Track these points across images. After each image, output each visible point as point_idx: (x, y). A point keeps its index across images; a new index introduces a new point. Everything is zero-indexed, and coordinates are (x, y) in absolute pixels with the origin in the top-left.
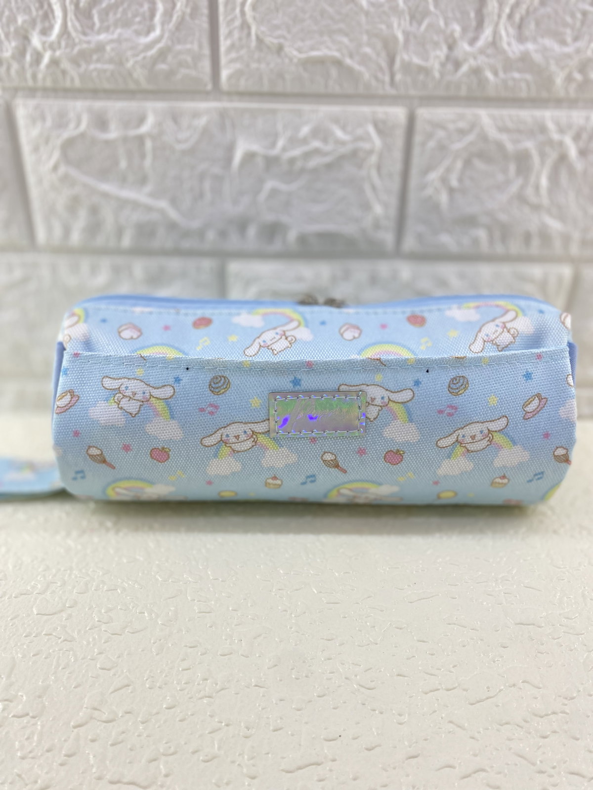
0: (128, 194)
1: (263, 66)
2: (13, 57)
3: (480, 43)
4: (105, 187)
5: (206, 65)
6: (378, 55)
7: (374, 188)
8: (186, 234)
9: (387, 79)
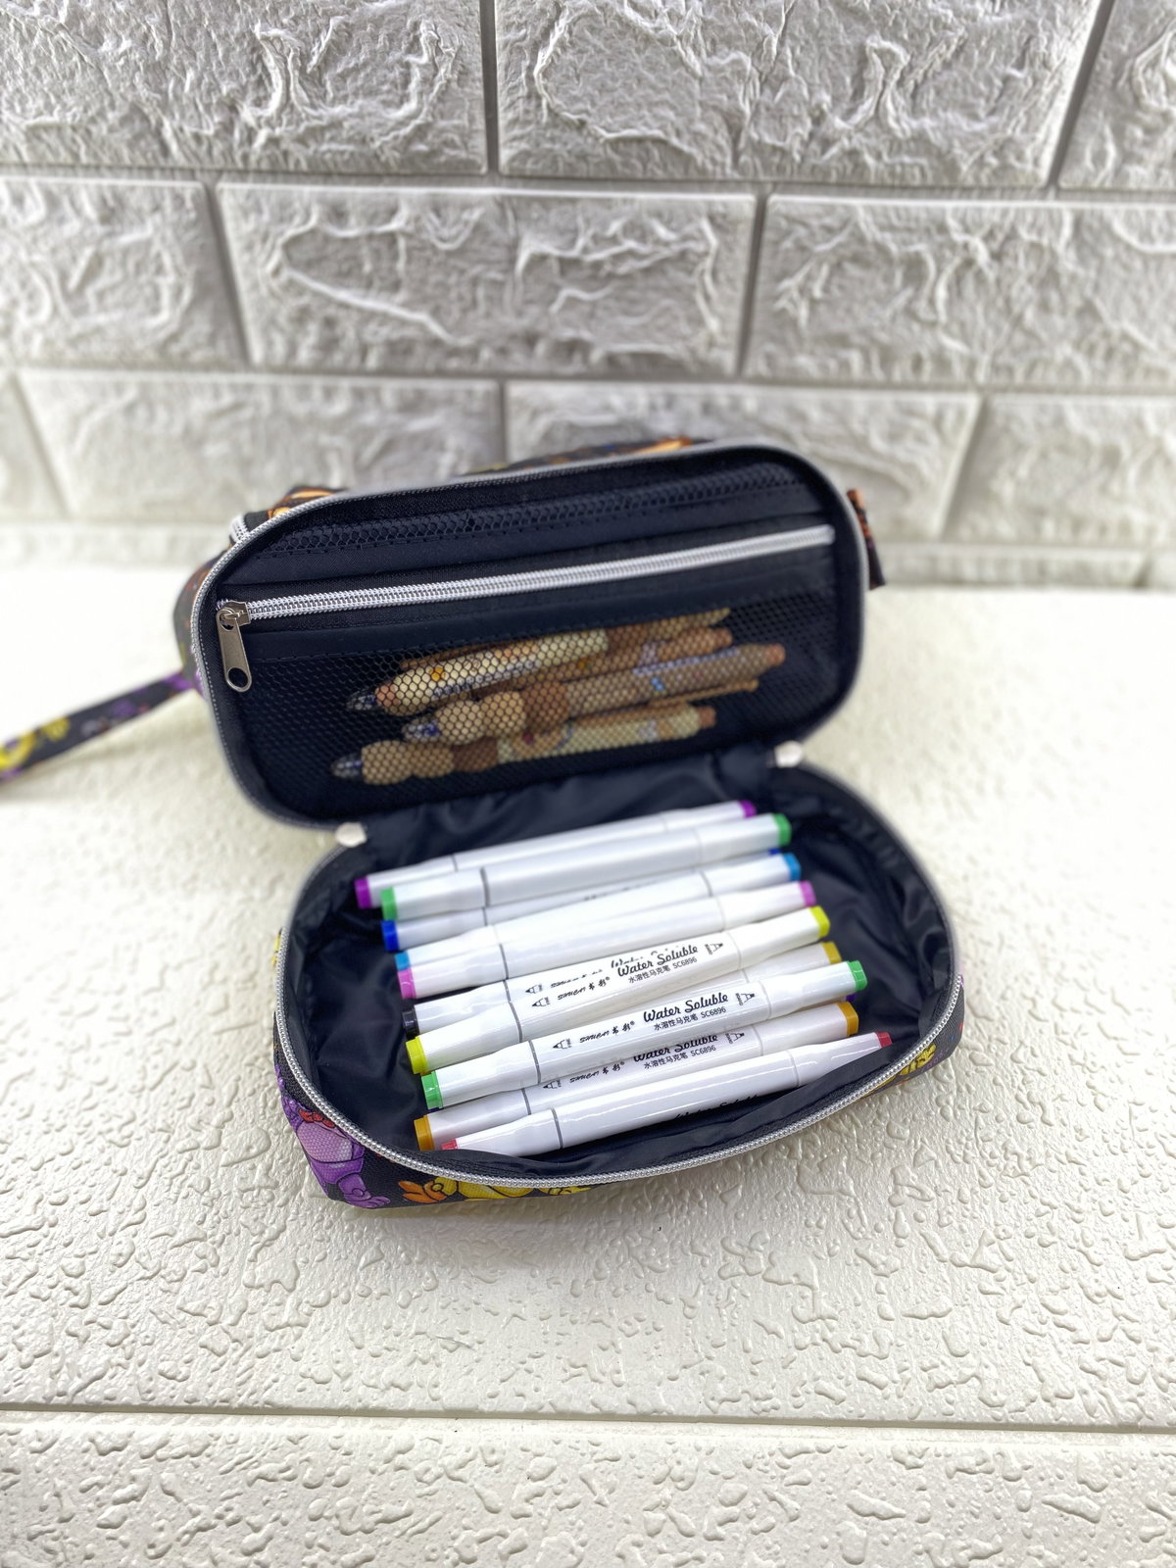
0: (372, 303)
1: (557, 147)
2: (217, 135)
3: (858, 118)
4: (343, 295)
5: (480, 143)
6: (716, 131)
7: (707, 298)
8: (454, 352)
9: (729, 161)
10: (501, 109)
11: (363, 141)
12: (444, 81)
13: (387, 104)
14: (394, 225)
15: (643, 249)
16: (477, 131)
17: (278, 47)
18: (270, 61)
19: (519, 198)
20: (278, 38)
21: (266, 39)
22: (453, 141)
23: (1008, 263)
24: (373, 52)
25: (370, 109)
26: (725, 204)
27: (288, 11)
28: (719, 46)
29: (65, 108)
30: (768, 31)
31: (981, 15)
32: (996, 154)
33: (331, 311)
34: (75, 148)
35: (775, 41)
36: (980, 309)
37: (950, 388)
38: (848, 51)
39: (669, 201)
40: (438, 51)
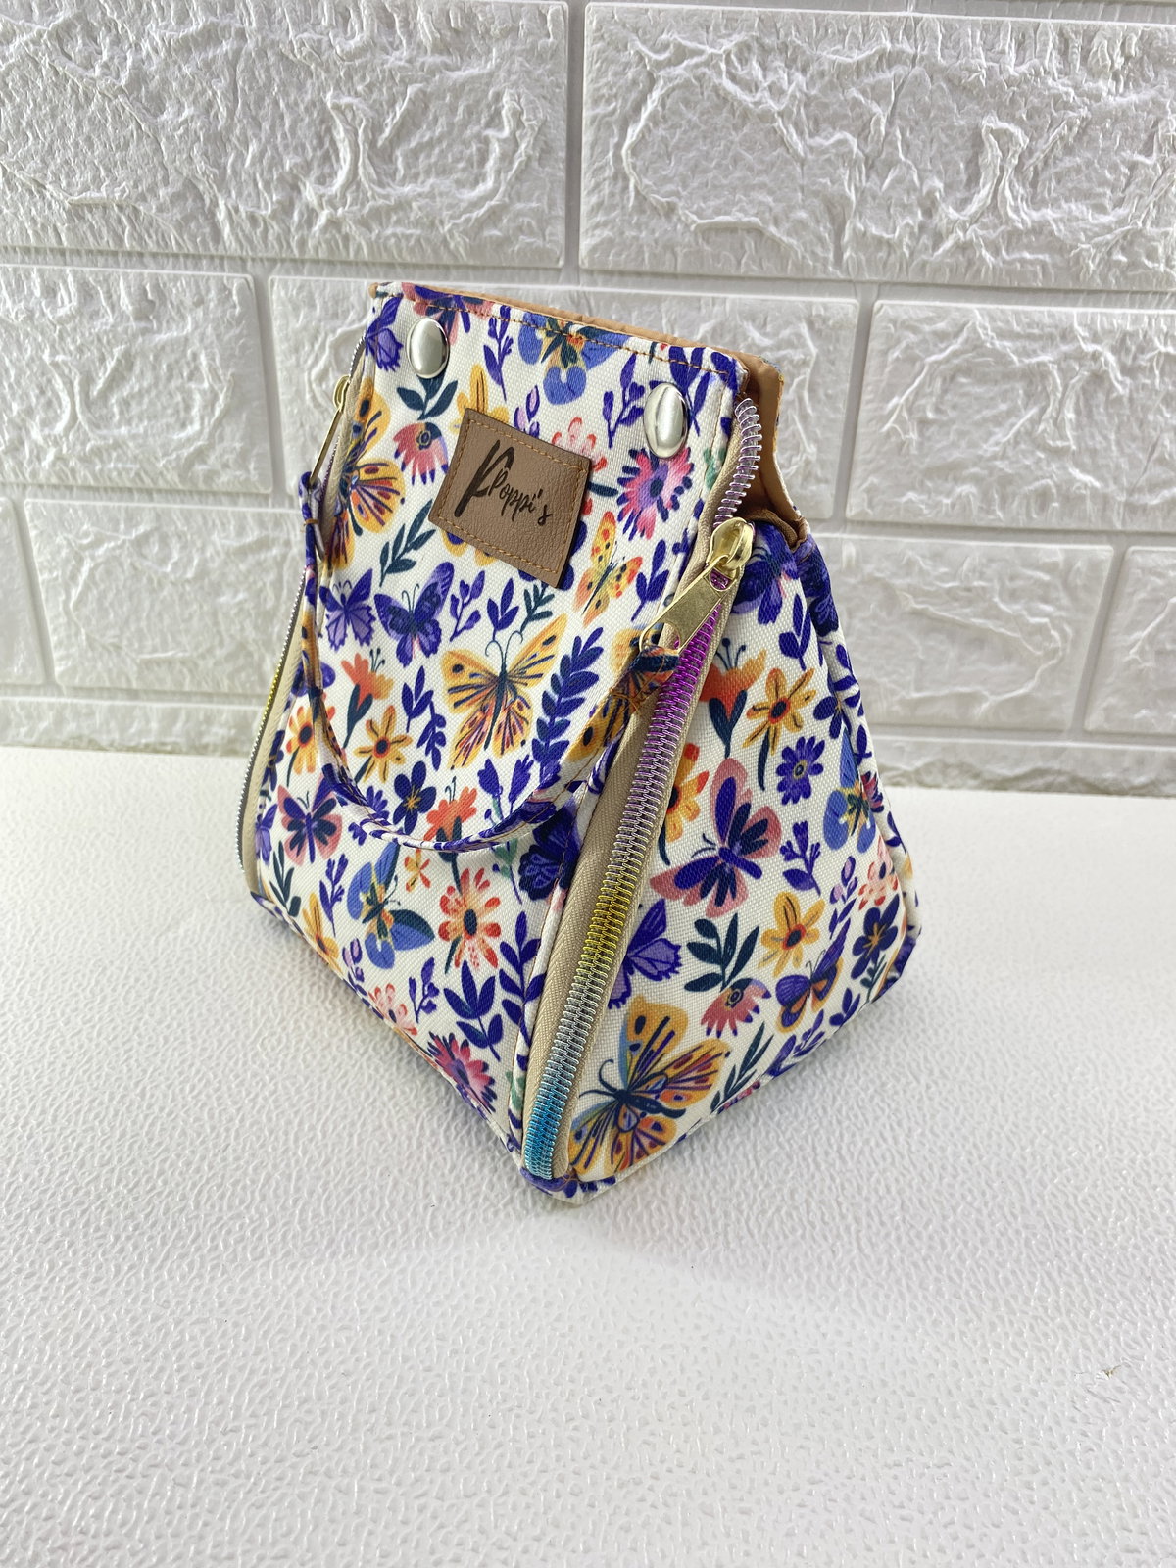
10: (584, 193)
11: (433, 224)
12: (524, 158)
13: (460, 184)
16: (556, 217)
17: (349, 116)
18: (340, 133)
20: (350, 106)
21: (337, 107)
22: (529, 225)
24: (451, 125)
25: (442, 188)
26: (826, 306)
27: (363, 78)
28: (824, 126)
29: (115, 182)
30: (876, 108)
31: (1105, 94)
32: (1123, 250)
34: (120, 231)
35: (884, 120)
38: (962, 133)
40: (520, 124)
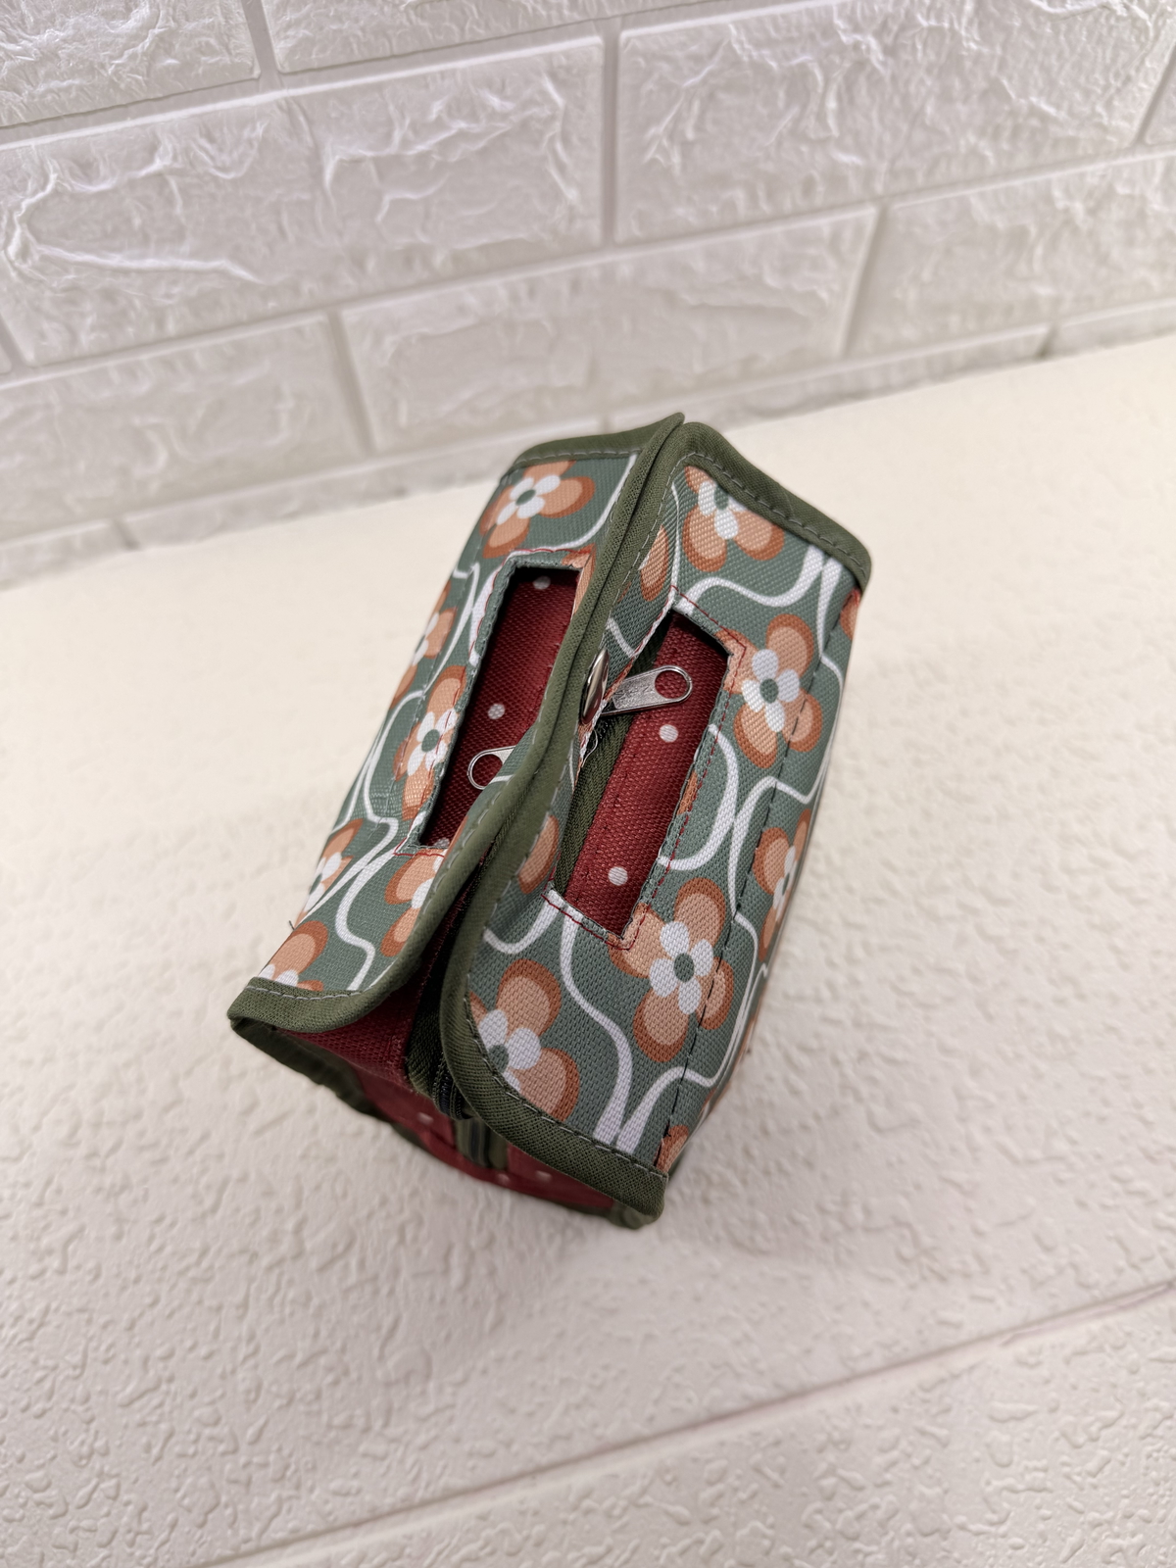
14: (157, 165)
15: (475, 128)
19: (310, 97)
23: (905, 56)
33: (107, 281)
36: (874, 115)
37: (845, 206)
39: (498, 63)
